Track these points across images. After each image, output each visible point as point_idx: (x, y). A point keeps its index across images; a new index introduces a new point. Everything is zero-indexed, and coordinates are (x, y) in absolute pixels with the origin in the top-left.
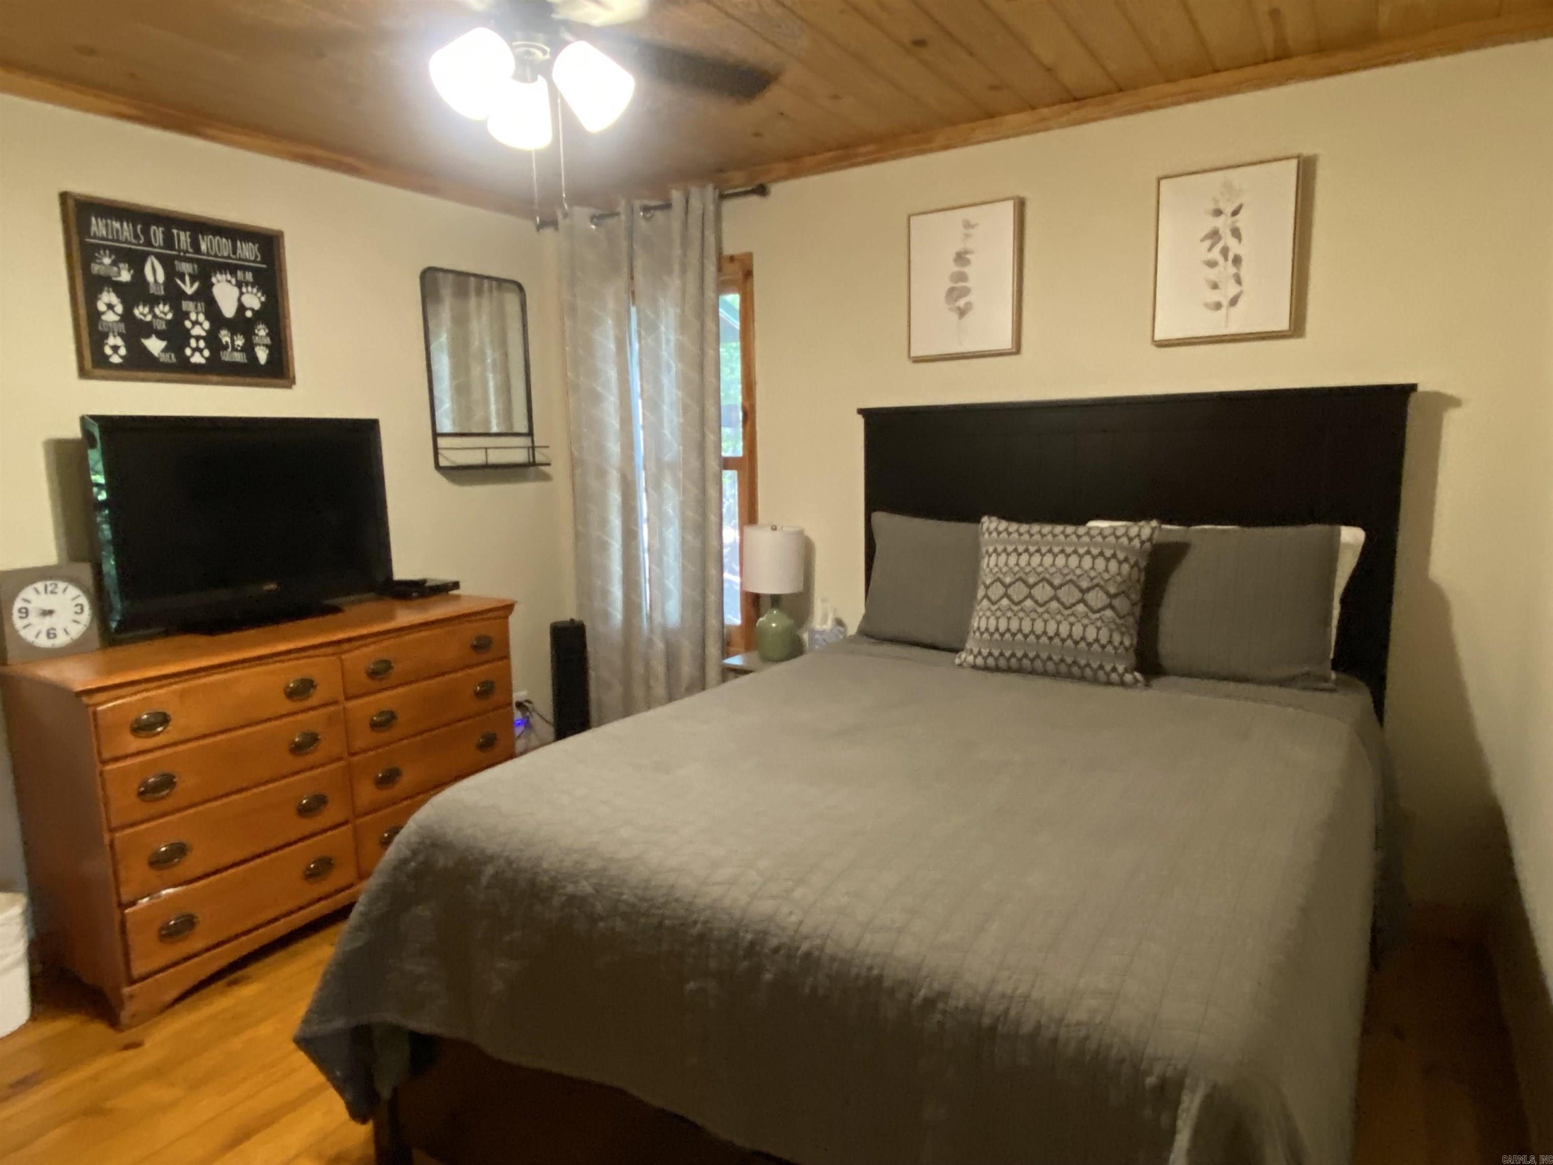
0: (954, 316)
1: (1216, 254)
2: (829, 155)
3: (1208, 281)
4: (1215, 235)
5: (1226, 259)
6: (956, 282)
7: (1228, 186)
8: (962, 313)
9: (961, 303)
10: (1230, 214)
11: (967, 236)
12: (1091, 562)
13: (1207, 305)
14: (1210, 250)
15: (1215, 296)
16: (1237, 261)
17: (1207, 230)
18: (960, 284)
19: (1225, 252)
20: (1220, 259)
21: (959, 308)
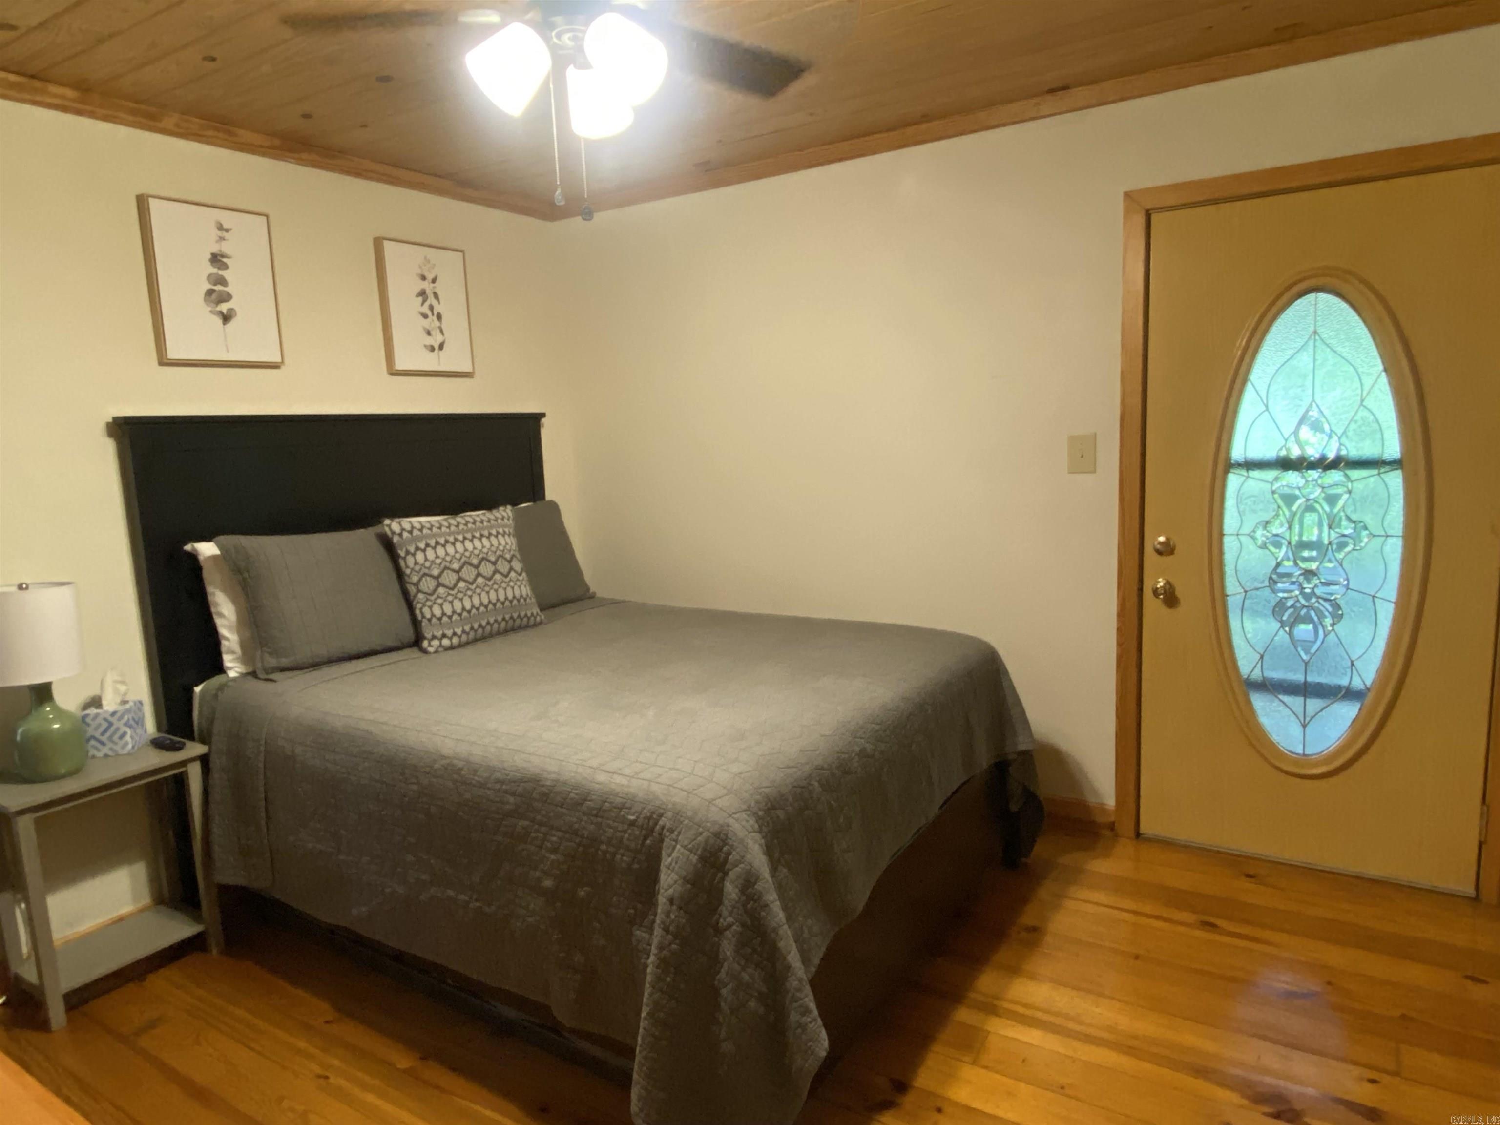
0: (219, 321)
1: (425, 309)
2: (12, 78)
3: (425, 329)
4: (422, 294)
5: (433, 314)
6: (215, 285)
7: (427, 260)
8: (226, 318)
9: (224, 307)
10: (431, 281)
11: (222, 239)
12: (472, 544)
13: (425, 346)
14: (422, 304)
15: (429, 341)
16: (439, 317)
17: (417, 289)
18: (219, 288)
19: (431, 308)
20: (429, 313)
21: (221, 313)
